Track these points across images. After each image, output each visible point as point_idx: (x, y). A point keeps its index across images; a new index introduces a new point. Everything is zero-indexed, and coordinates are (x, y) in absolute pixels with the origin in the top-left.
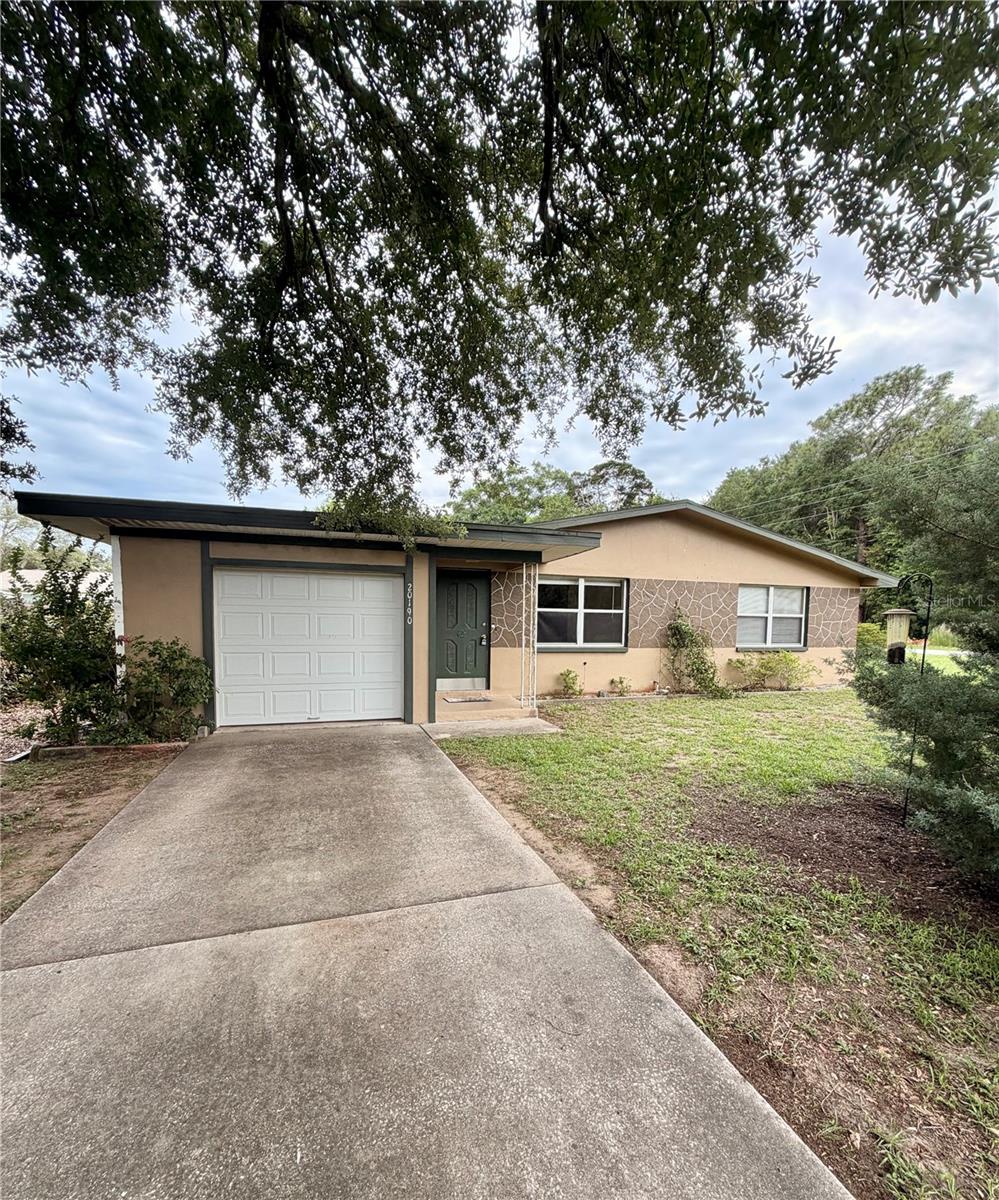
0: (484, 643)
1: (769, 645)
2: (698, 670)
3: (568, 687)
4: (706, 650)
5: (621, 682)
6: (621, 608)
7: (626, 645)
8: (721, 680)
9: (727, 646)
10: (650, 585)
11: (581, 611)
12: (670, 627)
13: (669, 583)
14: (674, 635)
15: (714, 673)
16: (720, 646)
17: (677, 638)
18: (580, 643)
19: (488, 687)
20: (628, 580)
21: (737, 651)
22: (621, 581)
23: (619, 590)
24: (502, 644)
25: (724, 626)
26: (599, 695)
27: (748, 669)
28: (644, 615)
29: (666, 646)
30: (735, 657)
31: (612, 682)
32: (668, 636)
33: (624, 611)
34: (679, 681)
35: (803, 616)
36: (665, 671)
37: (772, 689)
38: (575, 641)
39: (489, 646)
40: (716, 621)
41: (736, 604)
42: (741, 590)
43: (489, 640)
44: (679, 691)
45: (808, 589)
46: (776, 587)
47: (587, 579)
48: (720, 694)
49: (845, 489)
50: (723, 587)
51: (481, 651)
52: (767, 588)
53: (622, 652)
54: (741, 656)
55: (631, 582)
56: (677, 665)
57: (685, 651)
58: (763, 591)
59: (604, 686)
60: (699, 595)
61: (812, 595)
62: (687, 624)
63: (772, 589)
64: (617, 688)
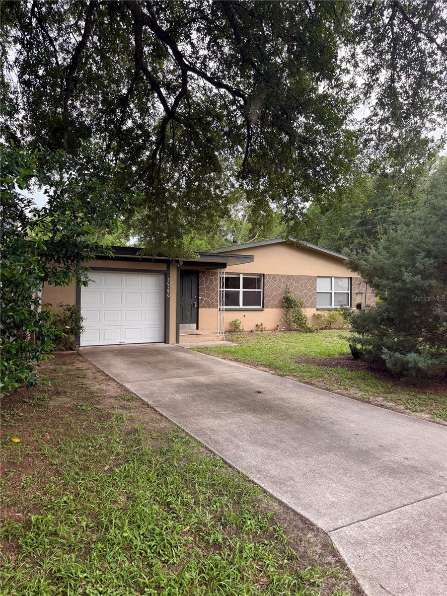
0: (196, 306)
1: (333, 306)
2: (298, 319)
3: (237, 328)
4: (302, 309)
5: (262, 325)
6: (260, 288)
7: (263, 307)
8: (309, 324)
9: (312, 307)
10: (274, 277)
11: (241, 290)
12: (284, 298)
13: (283, 276)
14: (286, 301)
15: (306, 321)
16: (308, 307)
17: (287, 303)
18: (241, 306)
19: (197, 328)
20: (263, 275)
21: (317, 310)
22: (260, 275)
23: (259, 280)
24: (204, 307)
25: (310, 297)
26: (251, 331)
27: (323, 318)
28: (271, 291)
29: (283, 308)
30: (317, 313)
31: (257, 325)
32: (283, 302)
33: (262, 290)
34: (289, 325)
35: (349, 292)
36: (282, 320)
37: (335, 329)
38: (239, 305)
39: (198, 308)
40: (306, 294)
41: (316, 286)
42: (318, 280)
43: (198, 304)
44: (289, 330)
45: (351, 278)
46: (335, 277)
47: (244, 274)
48: (309, 331)
49: (387, 210)
50: (309, 278)
51: (194, 310)
52: (331, 278)
53: (261, 310)
54: (319, 312)
55: (265, 276)
56: (288, 316)
57: (292, 310)
58: (329, 279)
59: (253, 327)
60: (297, 282)
61: (353, 281)
62: (292, 296)
63: (333, 278)
64: (259, 328)
